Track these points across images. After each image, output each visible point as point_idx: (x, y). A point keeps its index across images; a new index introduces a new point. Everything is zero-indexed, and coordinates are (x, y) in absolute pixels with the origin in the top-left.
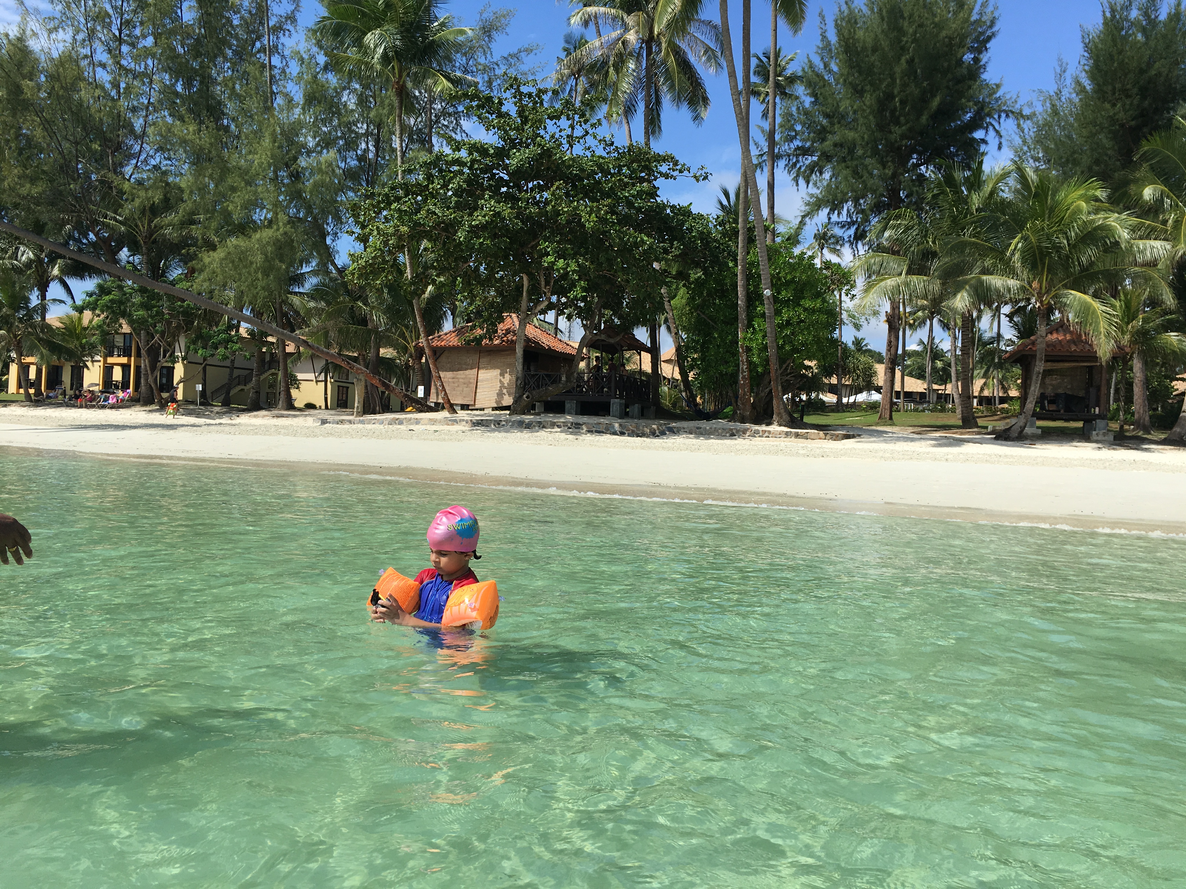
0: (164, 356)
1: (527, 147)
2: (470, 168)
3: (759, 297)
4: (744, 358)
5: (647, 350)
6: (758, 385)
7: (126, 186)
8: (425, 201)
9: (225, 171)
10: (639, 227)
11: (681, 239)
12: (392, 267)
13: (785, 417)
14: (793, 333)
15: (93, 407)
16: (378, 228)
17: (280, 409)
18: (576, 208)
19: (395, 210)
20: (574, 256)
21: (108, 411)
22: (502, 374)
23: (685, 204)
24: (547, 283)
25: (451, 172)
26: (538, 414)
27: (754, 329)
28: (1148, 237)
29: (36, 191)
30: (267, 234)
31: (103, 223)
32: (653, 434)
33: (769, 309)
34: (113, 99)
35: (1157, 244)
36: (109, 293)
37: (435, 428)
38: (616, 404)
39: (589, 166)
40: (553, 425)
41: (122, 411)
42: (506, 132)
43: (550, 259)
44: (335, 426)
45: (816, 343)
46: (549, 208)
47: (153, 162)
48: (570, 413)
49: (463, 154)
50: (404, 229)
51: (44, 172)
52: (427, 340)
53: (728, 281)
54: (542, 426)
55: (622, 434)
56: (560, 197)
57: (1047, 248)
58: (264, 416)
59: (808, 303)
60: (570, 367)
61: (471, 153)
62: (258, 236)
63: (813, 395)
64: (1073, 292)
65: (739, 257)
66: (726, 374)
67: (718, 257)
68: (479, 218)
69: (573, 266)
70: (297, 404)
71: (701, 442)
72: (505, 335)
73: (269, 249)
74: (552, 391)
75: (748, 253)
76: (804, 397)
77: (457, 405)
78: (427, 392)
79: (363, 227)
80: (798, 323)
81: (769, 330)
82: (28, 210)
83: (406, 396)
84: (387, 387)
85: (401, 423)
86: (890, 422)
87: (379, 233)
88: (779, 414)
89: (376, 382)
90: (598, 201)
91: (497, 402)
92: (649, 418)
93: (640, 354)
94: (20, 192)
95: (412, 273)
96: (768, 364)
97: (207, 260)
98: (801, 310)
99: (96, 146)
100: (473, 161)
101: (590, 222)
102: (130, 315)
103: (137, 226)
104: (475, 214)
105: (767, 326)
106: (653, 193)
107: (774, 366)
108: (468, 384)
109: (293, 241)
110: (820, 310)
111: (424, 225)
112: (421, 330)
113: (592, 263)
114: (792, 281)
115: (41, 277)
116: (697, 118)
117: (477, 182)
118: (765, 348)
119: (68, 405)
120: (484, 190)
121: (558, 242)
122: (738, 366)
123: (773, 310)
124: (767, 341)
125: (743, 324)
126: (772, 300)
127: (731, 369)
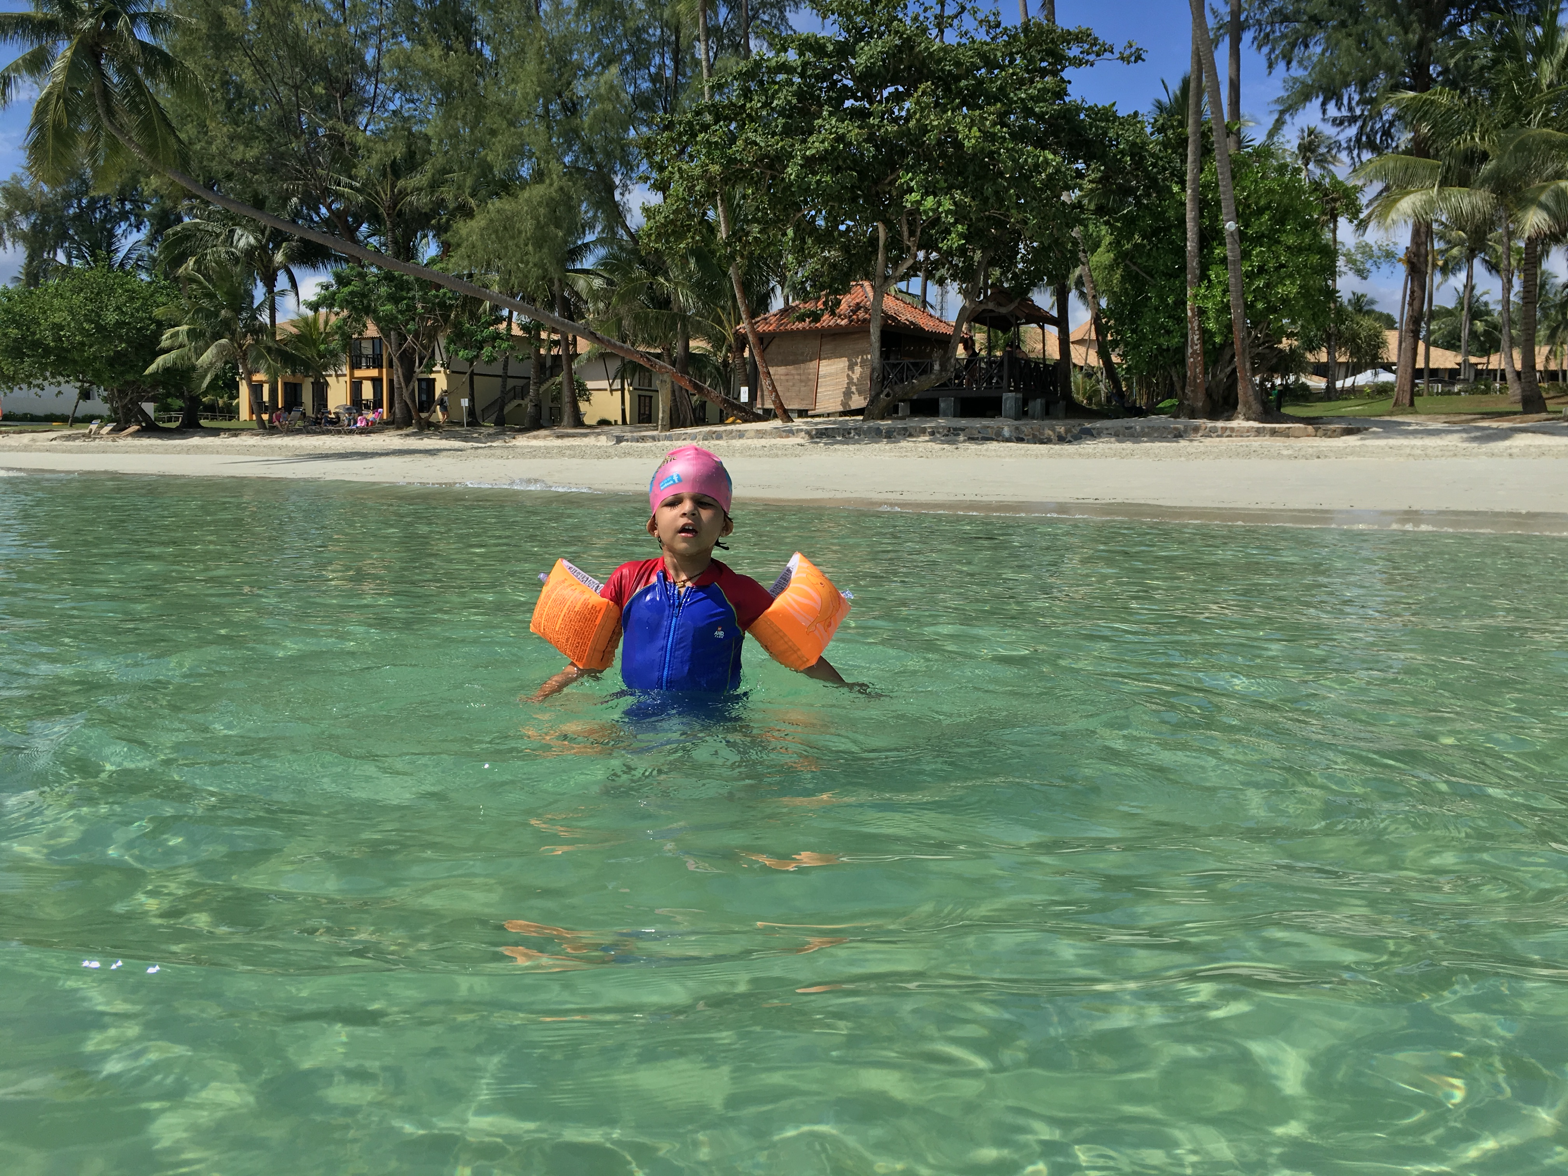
0: (420, 364)
1: (880, 37)
2: (802, 75)
3: (1219, 233)
4: (1196, 324)
5: (1053, 322)
6: (1215, 363)
7: (360, 139)
8: (741, 127)
9: (481, 108)
10: (1041, 144)
11: (1102, 158)
12: (700, 223)
13: (1256, 407)
14: (1267, 285)
16: (680, 169)
17: (565, 427)
18: (948, 121)
19: (702, 142)
20: (948, 191)
21: (357, 438)
22: (851, 366)
23: (1106, 104)
24: (912, 233)
25: (775, 83)
26: (903, 418)
27: (1210, 281)
29: (251, 154)
30: (538, 191)
31: (336, 192)
33: (1232, 251)
34: (337, 25)
36: (348, 283)
37: (763, 442)
39: (967, 57)
40: (923, 431)
41: (374, 436)
42: (849, 18)
44: (635, 444)
45: (1303, 296)
46: (912, 123)
47: (392, 107)
48: (945, 415)
49: (792, 56)
50: (715, 169)
51: (259, 129)
52: (750, 323)
53: (1171, 214)
54: (907, 433)
55: (1020, 440)
56: (928, 106)
58: (545, 437)
59: (1291, 241)
60: (946, 352)
61: (801, 54)
62: (526, 194)
63: (1292, 378)
65: (1188, 177)
66: (1168, 349)
67: (1156, 180)
68: (816, 145)
70: (587, 420)
71: (1129, 447)
72: (854, 312)
73: (542, 211)
74: (920, 385)
75: (1202, 170)
76: (1278, 382)
77: (792, 411)
78: (753, 396)
79: (661, 168)
81: (1232, 281)
82: (245, 182)
83: (725, 401)
84: (700, 389)
85: (719, 437)
86: (1410, 409)
87: (681, 177)
88: (1246, 403)
89: (685, 384)
90: (981, 108)
91: (844, 404)
92: (1056, 418)
93: (1042, 328)
94: (233, 157)
95: (727, 231)
96: (1230, 332)
97: (464, 232)
99: (319, 90)
100: (805, 65)
101: (970, 139)
102: (375, 311)
103: (377, 193)
104: (810, 140)
106: (1060, 94)
108: (805, 382)
109: (570, 198)
110: (1309, 248)
111: (741, 161)
112: (742, 309)
113: (973, 198)
114: (1268, 207)
115: (266, 266)
117: (812, 95)
118: (1225, 308)
119: (309, 432)
120: (821, 106)
121: (925, 173)
122: (1185, 336)
123: (1238, 252)
124: (1230, 298)
125: (1194, 276)
126: (1237, 237)
127: (1176, 340)
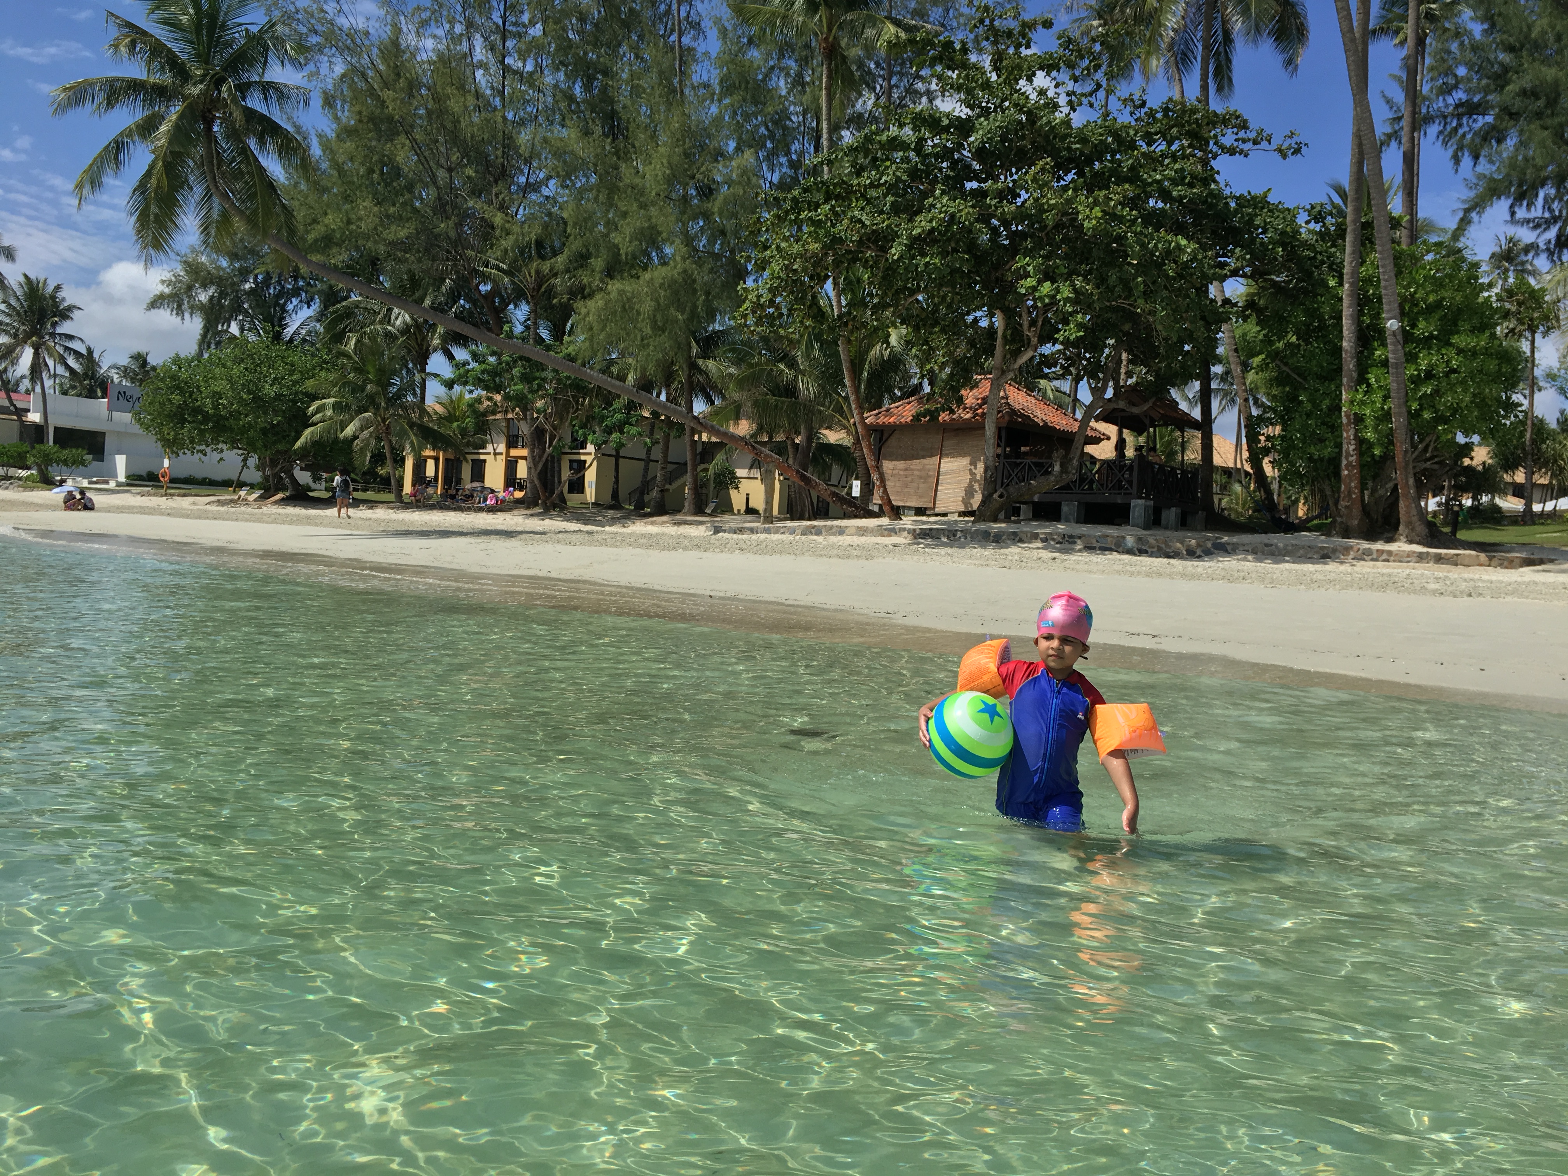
0: (550, 444)
1: (1002, 112)
3: (1381, 332)
4: (1352, 432)
5: (1194, 425)
6: (1374, 477)
11: (1247, 246)
13: (1421, 529)
14: (1437, 392)
15: (469, 509)
18: (1069, 201)
19: (805, 220)
20: (1068, 277)
22: (973, 463)
23: (1257, 191)
24: (1033, 323)
25: (887, 160)
26: (1019, 522)
27: (1369, 385)
29: (402, 233)
31: (483, 273)
33: (1394, 352)
36: (483, 362)
38: (1139, 506)
40: (1035, 537)
42: (971, 93)
43: (1030, 282)
44: (732, 536)
46: (1029, 202)
48: (1067, 520)
49: (906, 132)
50: (818, 248)
54: (1017, 539)
56: (1046, 184)
58: (663, 523)
59: (1464, 341)
60: (1068, 453)
61: (916, 130)
62: (647, 276)
63: (1485, 499)
66: (1321, 460)
67: (1311, 273)
68: (922, 224)
69: (1066, 292)
70: (737, 507)
71: (1267, 567)
73: (663, 293)
74: (1040, 487)
75: (1363, 262)
76: (1468, 502)
77: (909, 508)
78: (865, 491)
80: (1447, 375)
81: (1394, 386)
83: (835, 495)
84: (806, 480)
85: (819, 532)
87: (781, 256)
88: (1409, 524)
89: (792, 475)
90: (1108, 188)
91: (964, 504)
92: (1195, 529)
93: (1183, 432)
96: (1391, 443)
98: (1452, 352)
101: (1091, 219)
103: (524, 276)
104: (918, 219)
105: (1391, 381)
106: (1208, 179)
107: (1401, 447)
108: (925, 478)
111: (845, 240)
113: (1097, 286)
114: (1438, 305)
115: (420, 346)
116: (1290, 63)
117: (929, 174)
118: (1386, 416)
120: (935, 185)
121: (1046, 258)
122: (1339, 446)
123: (1401, 353)
124: (1390, 405)
125: (1350, 379)
126: (1400, 338)
127: (1328, 451)
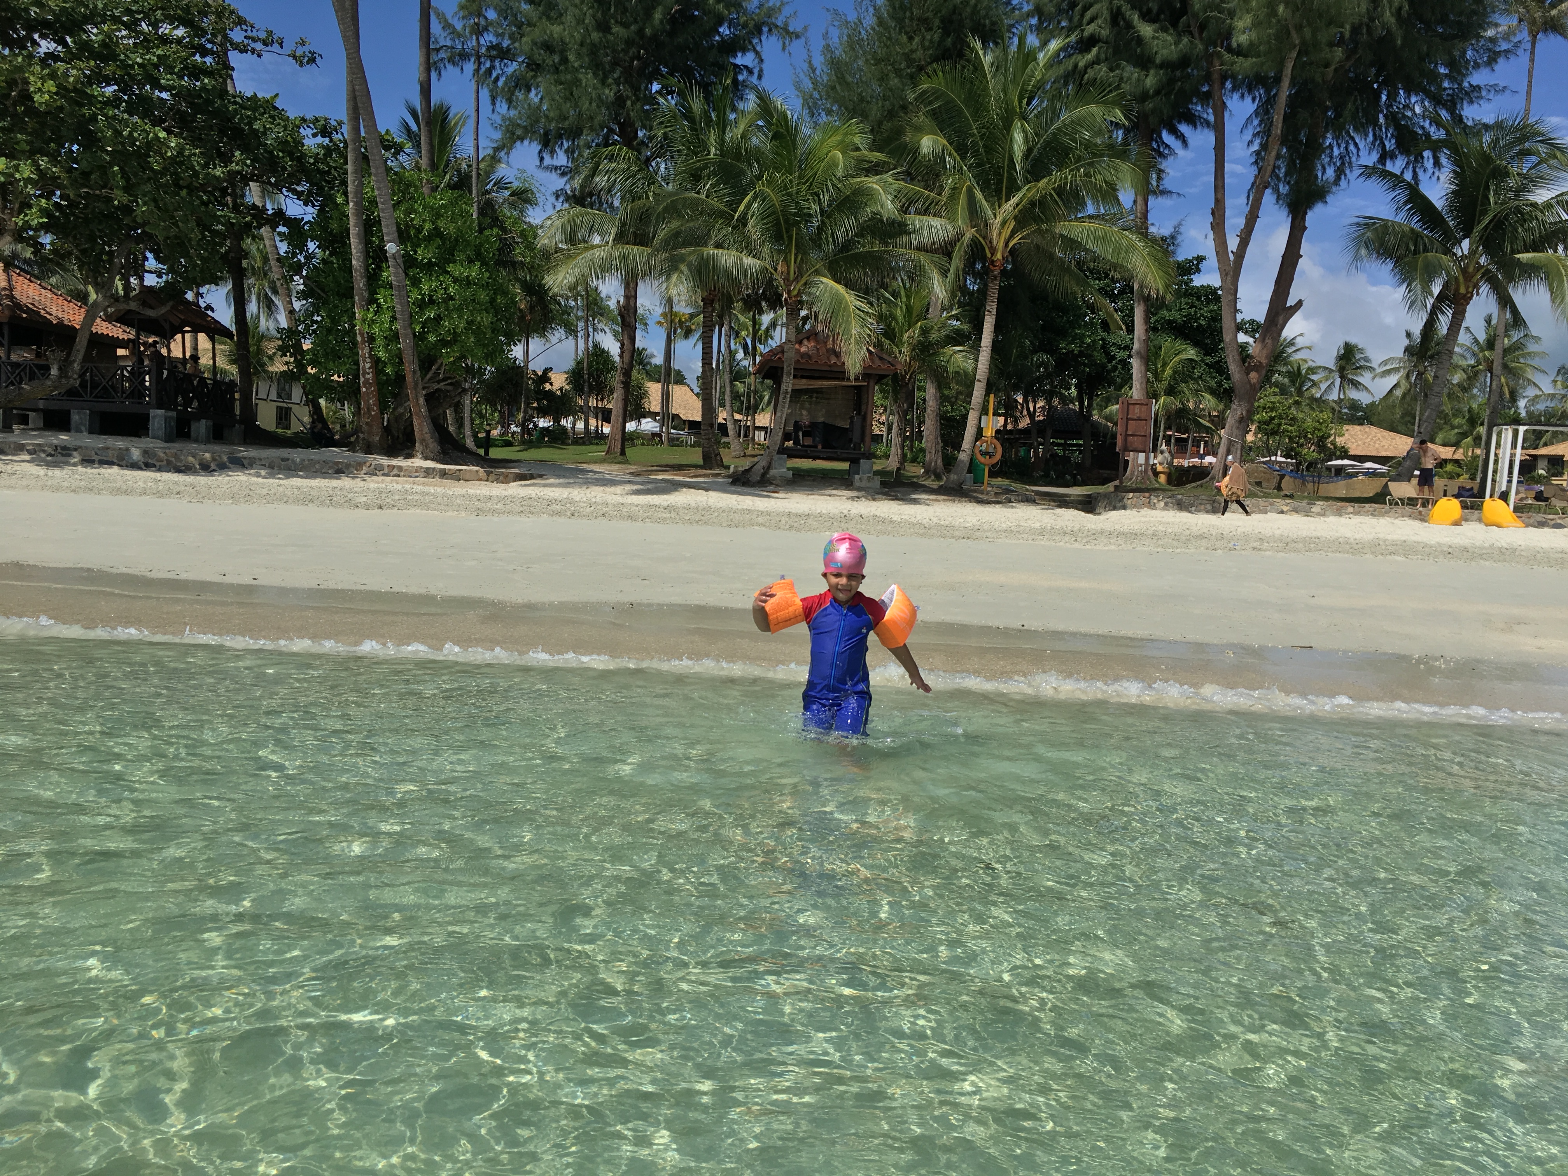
4: (366, 351)
13: (434, 446)
28: (926, 212)
32: (206, 468)
33: (395, 274)
35: (936, 222)
38: (158, 417)
57: (795, 214)
64: (824, 280)
65: (350, 189)
80: (445, 301)
81: (400, 308)
86: (620, 458)
88: (423, 441)
98: (449, 280)
105: (397, 303)
107: (410, 367)
123: (403, 277)
125: (362, 298)
